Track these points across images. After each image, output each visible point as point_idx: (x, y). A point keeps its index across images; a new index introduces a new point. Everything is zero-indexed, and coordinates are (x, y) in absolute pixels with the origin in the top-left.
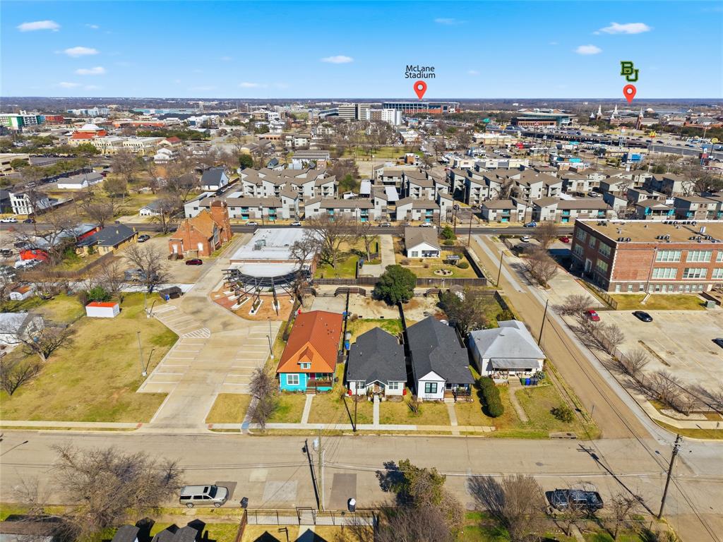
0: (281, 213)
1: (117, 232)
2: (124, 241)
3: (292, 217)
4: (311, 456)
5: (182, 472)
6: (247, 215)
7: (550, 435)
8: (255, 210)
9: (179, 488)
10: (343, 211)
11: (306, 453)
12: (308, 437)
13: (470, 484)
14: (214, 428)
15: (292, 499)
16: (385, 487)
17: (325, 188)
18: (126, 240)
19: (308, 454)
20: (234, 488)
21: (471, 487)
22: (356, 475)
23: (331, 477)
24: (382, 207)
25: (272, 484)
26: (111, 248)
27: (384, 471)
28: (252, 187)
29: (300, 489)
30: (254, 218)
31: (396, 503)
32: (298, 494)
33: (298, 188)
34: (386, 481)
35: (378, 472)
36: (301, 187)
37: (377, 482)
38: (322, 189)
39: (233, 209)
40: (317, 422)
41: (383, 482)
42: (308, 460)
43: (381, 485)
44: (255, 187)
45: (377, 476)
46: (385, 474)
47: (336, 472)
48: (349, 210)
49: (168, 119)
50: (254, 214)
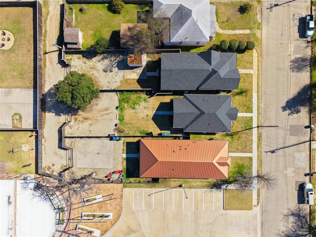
4: (277, 149)
5: (290, 209)
7: (260, 21)
9: (299, 207)
11: (276, 151)
13: (295, 72)
14: (256, 204)
15: (305, 154)
16: (298, 112)
19: (277, 150)
20: (299, 181)
21: (298, 72)
22: (290, 125)
23: (291, 137)
25: (296, 164)
27: (288, 112)
29: (298, 151)
31: (306, 107)
32: (303, 152)
34: (294, 111)
35: (289, 115)
37: (295, 115)
40: (251, 148)
41: (295, 112)
42: (280, 150)
43: (297, 113)
46: (290, 112)
47: (289, 135)
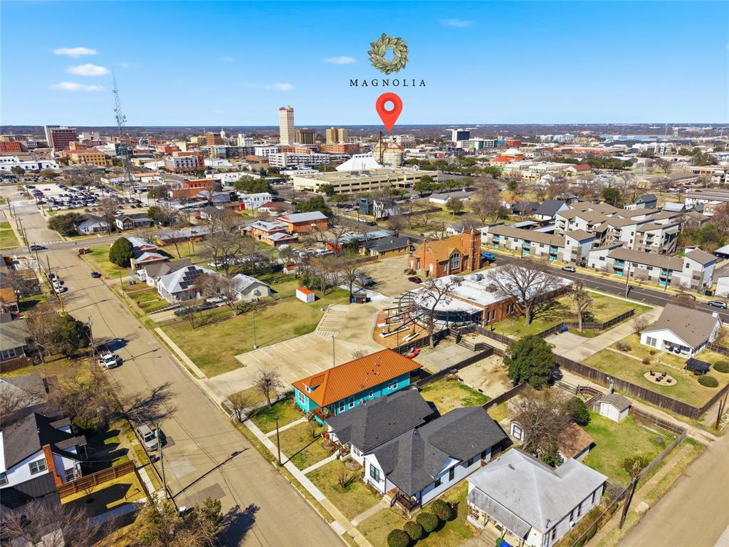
0: (562, 254)
1: (392, 242)
2: (393, 250)
3: (573, 260)
6: (528, 250)
8: (537, 245)
10: (636, 266)
12: (252, 447)
17: (650, 236)
18: (397, 249)
19: (231, 458)
23: (213, 483)
24: (694, 272)
25: (185, 460)
26: (377, 253)
27: (242, 510)
28: (564, 222)
30: (534, 254)
32: (181, 478)
33: (614, 231)
34: (231, 517)
35: (238, 506)
36: (619, 230)
38: (646, 236)
39: (516, 240)
40: (274, 441)
41: (228, 516)
44: (567, 221)
45: (233, 508)
46: (238, 512)
47: (220, 483)
48: (645, 267)
49: (616, 145)
50: (534, 250)
